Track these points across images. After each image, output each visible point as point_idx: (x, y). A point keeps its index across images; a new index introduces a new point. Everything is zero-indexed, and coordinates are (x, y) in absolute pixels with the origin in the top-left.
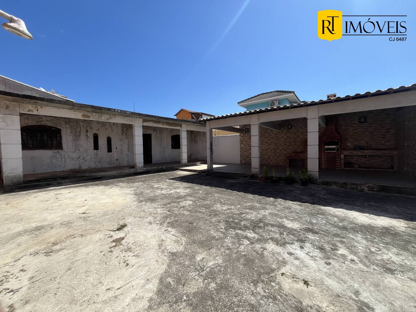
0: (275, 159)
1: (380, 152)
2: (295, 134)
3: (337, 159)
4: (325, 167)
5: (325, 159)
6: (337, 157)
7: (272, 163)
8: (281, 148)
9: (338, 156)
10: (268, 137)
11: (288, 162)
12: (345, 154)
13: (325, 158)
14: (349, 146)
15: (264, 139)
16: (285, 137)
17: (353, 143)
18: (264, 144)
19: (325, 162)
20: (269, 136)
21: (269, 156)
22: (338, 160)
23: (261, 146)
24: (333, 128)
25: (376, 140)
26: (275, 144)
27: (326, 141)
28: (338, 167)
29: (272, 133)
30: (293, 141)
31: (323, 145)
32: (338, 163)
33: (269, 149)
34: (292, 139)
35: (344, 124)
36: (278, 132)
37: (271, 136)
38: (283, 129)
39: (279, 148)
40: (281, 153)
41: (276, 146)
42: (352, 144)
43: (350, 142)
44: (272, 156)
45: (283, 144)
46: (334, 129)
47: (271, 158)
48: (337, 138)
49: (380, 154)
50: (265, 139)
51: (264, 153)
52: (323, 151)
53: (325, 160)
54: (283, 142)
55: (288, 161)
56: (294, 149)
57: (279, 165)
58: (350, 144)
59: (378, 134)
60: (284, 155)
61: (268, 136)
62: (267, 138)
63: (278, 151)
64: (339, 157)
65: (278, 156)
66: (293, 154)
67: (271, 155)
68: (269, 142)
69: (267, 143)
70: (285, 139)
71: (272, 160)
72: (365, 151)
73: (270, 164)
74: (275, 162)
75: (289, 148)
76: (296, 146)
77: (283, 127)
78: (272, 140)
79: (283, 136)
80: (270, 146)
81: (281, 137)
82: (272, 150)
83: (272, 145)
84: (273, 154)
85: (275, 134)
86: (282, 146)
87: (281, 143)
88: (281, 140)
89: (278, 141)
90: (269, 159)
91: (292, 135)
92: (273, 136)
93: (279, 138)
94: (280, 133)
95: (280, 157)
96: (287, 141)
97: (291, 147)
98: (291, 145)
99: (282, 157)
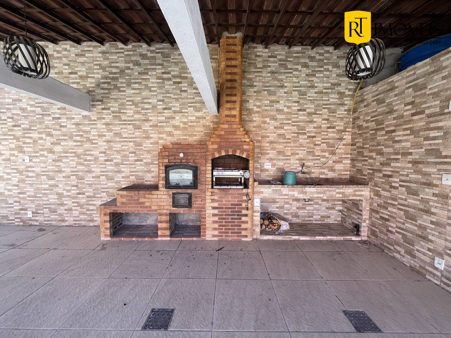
0: (81, 206)
1: (337, 191)
2: (138, 128)
3: (244, 212)
4: (214, 236)
5: (216, 212)
6: (244, 205)
7: (72, 219)
8: (99, 170)
9: (247, 201)
10: (54, 132)
11: (105, 222)
12: (261, 196)
13: (214, 208)
14: (267, 170)
15: (41, 139)
16: (109, 136)
17: (275, 162)
18: (43, 156)
19: (214, 222)
20: (58, 127)
21: (60, 195)
22: (246, 215)
23: (30, 160)
24: (234, 116)
25: (319, 156)
26: (78, 156)
27: (217, 155)
28: (246, 236)
29: (67, 118)
30: (132, 150)
31: (210, 168)
32: (246, 222)
33: (60, 171)
34: (130, 144)
35: (258, 110)
36: (85, 117)
37: (64, 129)
38: (103, 109)
39: (90, 171)
41: (83, 164)
42: (273, 165)
43: (271, 159)
45: (102, 158)
46: (237, 120)
47: (69, 203)
48: (245, 147)
49: (337, 196)
50: (44, 136)
51: (43, 186)
52: (210, 186)
53: (214, 215)
54: (105, 153)
55: (107, 218)
56: (136, 176)
57: (92, 224)
58: (270, 164)
59: (322, 143)
60: (110, 195)
61: (54, 130)
62: (50, 135)
63: (89, 178)
64: (249, 205)
65: (88, 197)
66: (122, 196)
67: (65, 193)
68: (57, 149)
69: (51, 151)
70: (108, 142)
71: (71, 210)
73: (63, 221)
74: (82, 217)
75: (120, 172)
76: (142, 165)
77: (101, 101)
78: (66, 143)
79: (103, 132)
80: (61, 161)
81: (97, 133)
82: (69, 177)
83: (68, 160)
84: (73, 188)
85: (77, 124)
86: (100, 163)
87: (98, 153)
88: (97, 146)
89: (87, 145)
90: (62, 204)
91: (127, 131)
92: (70, 129)
93: (89, 136)
94: (91, 120)
95: (95, 199)
96: (114, 149)
97: (127, 168)
98: (128, 163)
99: (102, 199)
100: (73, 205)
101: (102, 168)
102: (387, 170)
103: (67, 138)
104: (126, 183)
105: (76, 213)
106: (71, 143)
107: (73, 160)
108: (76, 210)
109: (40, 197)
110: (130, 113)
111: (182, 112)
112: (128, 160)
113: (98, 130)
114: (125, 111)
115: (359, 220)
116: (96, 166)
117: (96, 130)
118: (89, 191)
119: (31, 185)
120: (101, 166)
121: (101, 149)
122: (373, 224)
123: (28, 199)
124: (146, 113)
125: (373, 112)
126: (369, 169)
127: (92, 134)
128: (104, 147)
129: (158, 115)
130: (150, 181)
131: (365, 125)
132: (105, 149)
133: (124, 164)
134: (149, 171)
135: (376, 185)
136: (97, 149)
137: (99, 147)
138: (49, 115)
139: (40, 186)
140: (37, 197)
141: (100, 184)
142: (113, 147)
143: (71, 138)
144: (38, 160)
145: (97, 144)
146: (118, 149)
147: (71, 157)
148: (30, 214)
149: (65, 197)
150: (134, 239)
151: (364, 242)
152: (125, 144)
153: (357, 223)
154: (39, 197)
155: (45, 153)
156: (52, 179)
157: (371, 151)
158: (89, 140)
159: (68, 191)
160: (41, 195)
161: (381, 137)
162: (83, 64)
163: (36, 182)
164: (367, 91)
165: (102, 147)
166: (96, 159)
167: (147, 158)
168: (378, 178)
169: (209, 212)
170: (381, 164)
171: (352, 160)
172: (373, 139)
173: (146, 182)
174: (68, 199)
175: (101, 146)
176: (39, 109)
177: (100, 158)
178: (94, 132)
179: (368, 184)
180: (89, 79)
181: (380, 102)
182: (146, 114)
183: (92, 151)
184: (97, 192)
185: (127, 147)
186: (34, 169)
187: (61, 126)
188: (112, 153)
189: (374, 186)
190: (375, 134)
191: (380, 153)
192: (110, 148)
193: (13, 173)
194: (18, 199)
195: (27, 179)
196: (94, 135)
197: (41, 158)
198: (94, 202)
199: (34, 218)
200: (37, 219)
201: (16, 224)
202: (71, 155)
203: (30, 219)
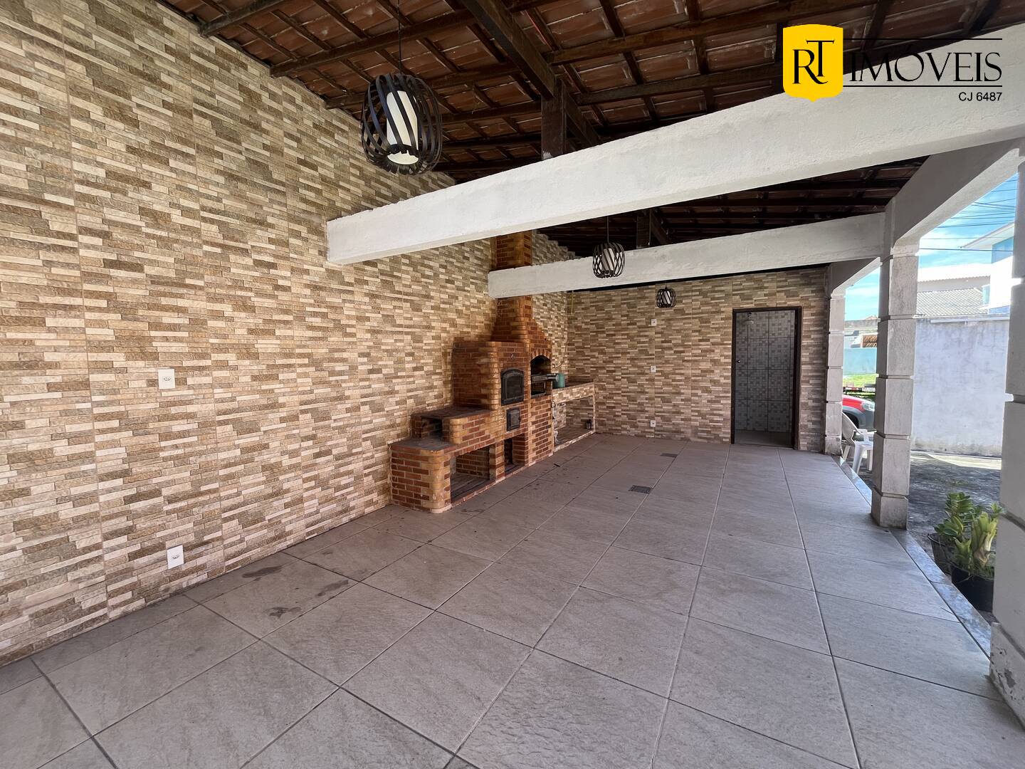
0: (322, 483)
2: (417, 308)
4: (533, 459)
5: (534, 427)
7: (301, 523)
8: (358, 392)
10: (257, 301)
13: (533, 423)
15: (218, 315)
18: (223, 365)
19: (533, 441)
20: (268, 288)
21: (272, 470)
23: (180, 382)
26: (316, 364)
27: (534, 357)
28: (550, 451)
29: (293, 270)
30: (409, 349)
31: (530, 373)
32: (550, 434)
33: (274, 406)
34: (406, 337)
36: (332, 273)
37: (283, 296)
39: (341, 398)
40: (359, 428)
41: (327, 383)
44: (293, 468)
47: (293, 483)
50: (227, 309)
51: (222, 455)
53: (533, 432)
56: (415, 397)
60: (377, 443)
61: (259, 294)
62: (245, 306)
63: (339, 414)
65: (337, 457)
66: (464, 427)
67: (286, 461)
68: (265, 345)
69: (249, 353)
70: (374, 332)
73: (283, 536)
74: (324, 510)
75: (392, 393)
78: (289, 332)
79: (366, 311)
80: (274, 378)
81: (353, 313)
82: (296, 418)
83: (293, 375)
84: (305, 444)
85: (315, 288)
86: (359, 377)
87: (356, 355)
88: (354, 339)
89: (335, 338)
90: (278, 494)
91: (403, 314)
92: (298, 296)
93: (339, 317)
94: (343, 283)
95: (351, 458)
96: (383, 347)
97: (402, 383)
98: (404, 374)
99: (364, 456)
100: (306, 485)
101: (364, 387)
102: (611, 367)
103: (290, 318)
104: (402, 413)
105: (311, 506)
106: (299, 333)
107: (306, 375)
108: (312, 497)
109: (215, 491)
110: (407, 279)
111: (465, 291)
112: (404, 370)
113: (357, 307)
114: (399, 275)
115: (590, 416)
116: (352, 384)
117: (352, 305)
118: (339, 444)
119: (181, 461)
120: (362, 384)
121: (362, 347)
122: (600, 416)
123: (170, 507)
124: (426, 283)
125: (593, 316)
126: (591, 367)
127: (346, 312)
128: (368, 344)
129: (441, 289)
130: (432, 404)
131: (584, 326)
132: (369, 347)
133: (398, 377)
134: (431, 387)
135: (600, 380)
136: (354, 346)
137: (358, 343)
138: (245, 252)
139: (211, 457)
140: (201, 494)
141: (359, 424)
142: (382, 344)
143: (301, 318)
144: (208, 380)
145: (353, 335)
146: (389, 348)
147: (301, 366)
148: (175, 557)
149: (285, 472)
150: (475, 494)
151: (596, 433)
152: (400, 337)
153: (588, 419)
154: (209, 492)
155: (231, 358)
156: (250, 431)
157: (592, 351)
158: (340, 327)
159: (292, 454)
160: (215, 486)
161: (602, 339)
162: (330, 152)
163: (198, 448)
164: (583, 295)
165: (364, 343)
166: (353, 368)
167: (428, 362)
168: (602, 374)
169: (530, 428)
170: (604, 362)
171: (570, 360)
172: (594, 341)
173: (428, 408)
174: (293, 474)
175: (361, 340)
176: (215, 228)
177: (360, 368)
178: (349, 310)
179: (592, 381)
180: (340, 190)
181: (600, 309)
182: (426, 286)
183: (344, 350)
184: (354, 442)
185: (402, 344)
186: (190, 409)
187: (277, 287)
188: (379, 356)
189: (598, 382)
190: (597, 336)
191: (602, 352)
192: (377, 345)
193: (103, 432)
194: (122, 523)
195: (163, 444)
196: (349, 317)
197: (217, 373)
198: (350, 467)
199: (191, 564)
200: (200, 561)
201: (114, 614)
202: (300, 361)
203: (178, 574)
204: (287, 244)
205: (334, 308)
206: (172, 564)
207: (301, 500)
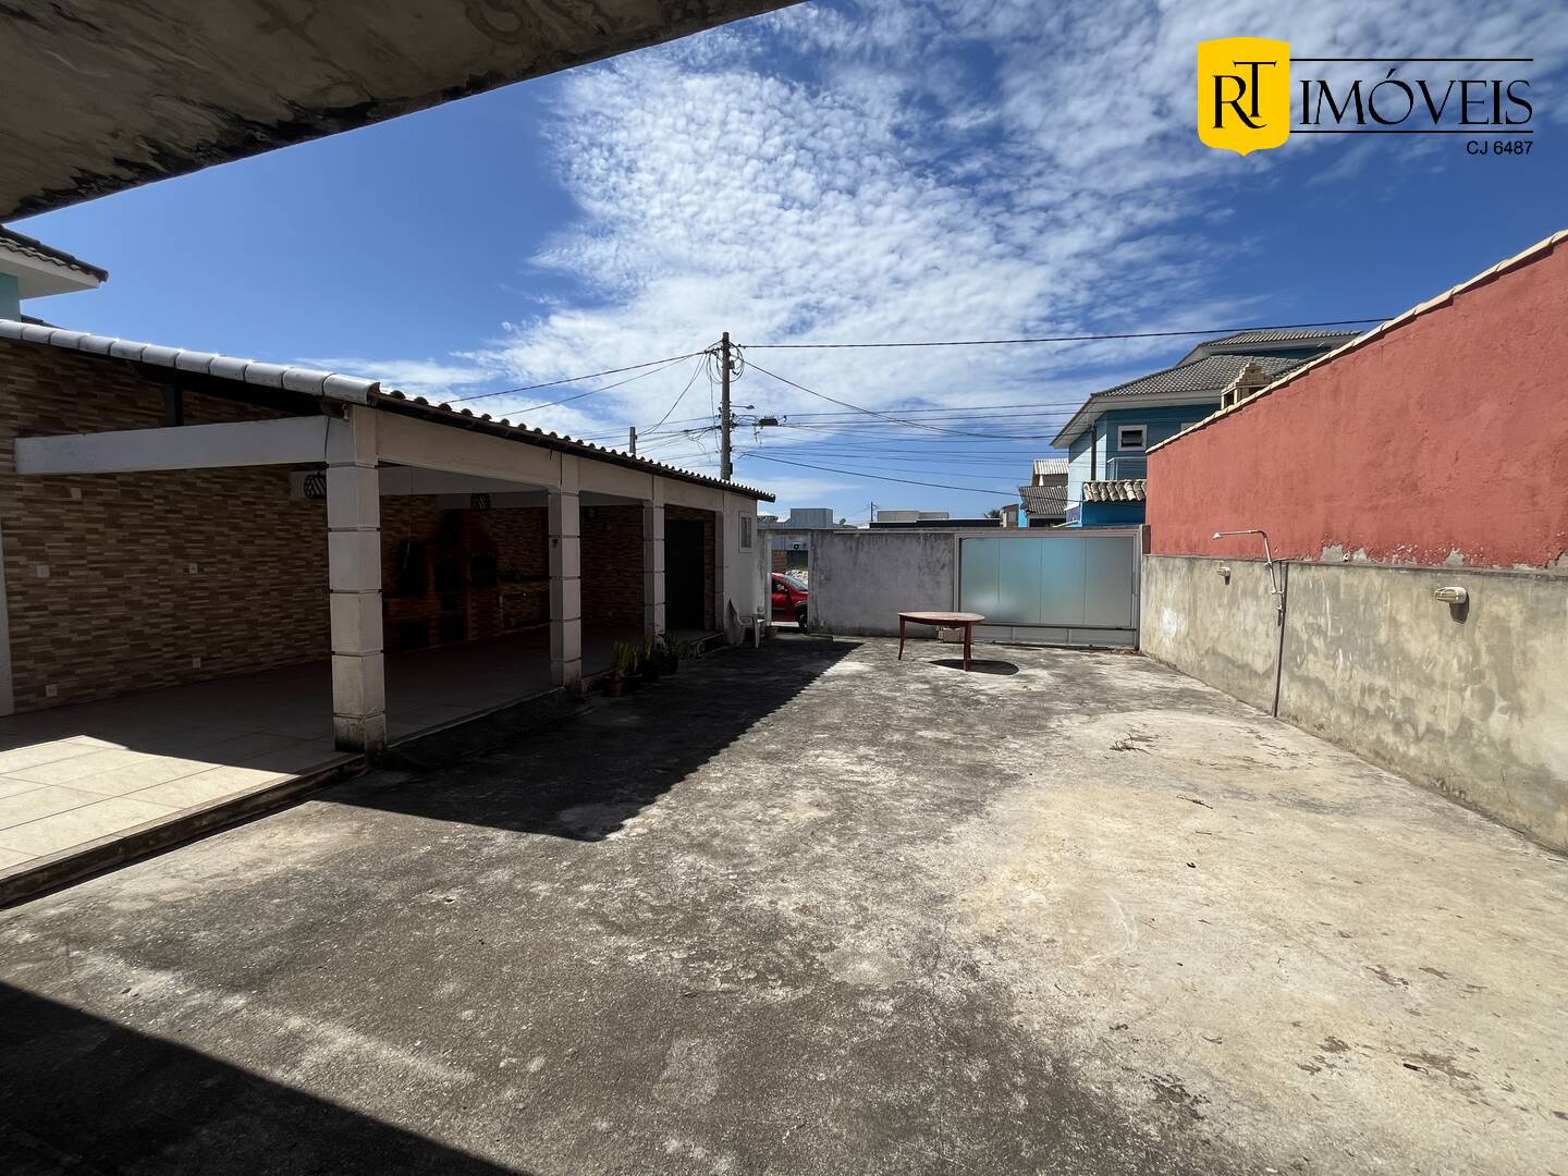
0: (285, 635)
3: (493, 609)
5: (475, 611)
6: (493, 603)
7: (272, 658)
9: (495, 599)
10: (243, 524)
13: (473, 608)
15: (221, 534)
18: (223, 561)
20: (251, 517)
21: (252, 624)
23: (200, 570)
26: (282, 561)
29: (266, 504)
33: (254, 586)
37: (260, 521)
39: (300, 583)
41: (288, 573)
44: (263, 624)
47: (266, 633)
50: (226, 530)
51: (223, 611)
61: (246, 520)
62: (236, 528)
65: (298, 621)
67: (261, 619)
68: (248, 549)
69: (238, 554)
72: (533, 584)
73: (259, 664)
74: (287, 652)
78: (264, 542)
80: (255, 569)
82: (268, 593)
83: (267, 568)
84: (274, 610)
90: (256, 638)
92: (270, 519)
100: (275, 636)
103: (263, 533)
105: (278, 649)
106: (271, 542)
107: (275, 568)
108: (279, 643)
109: (219, 631)
119: (201, 612)
123: (193, 636)
138: (237, 498)
139: (216, 612)
140: (211, 631)
143: (272, 533)
144: (214, 569)
147: (272, 562)
148: (197, 663)
149: (260, 626)
154: (215, 631)
155: (228, 557)
156: (239, 599)
159: (265, 615)
160: (219, 628)
163: (208, 606)
169: (470, 612)
174: (265, 628)
176: (218, 486)
186: (206, 585)
187: (257, 516)
193: (163, 593)
194: (170, 640)
195: (192, 602)
196: (307, 531)
197: (220, 566)
198: (307, 628)
199: (206, 669)
200: (209, 668)
201: (167, 685)
202: (271, 559)
203: (197, 672)
204: (262, 489)
205: (295, 525)
206: (195, 666)
207: (271, 644)
